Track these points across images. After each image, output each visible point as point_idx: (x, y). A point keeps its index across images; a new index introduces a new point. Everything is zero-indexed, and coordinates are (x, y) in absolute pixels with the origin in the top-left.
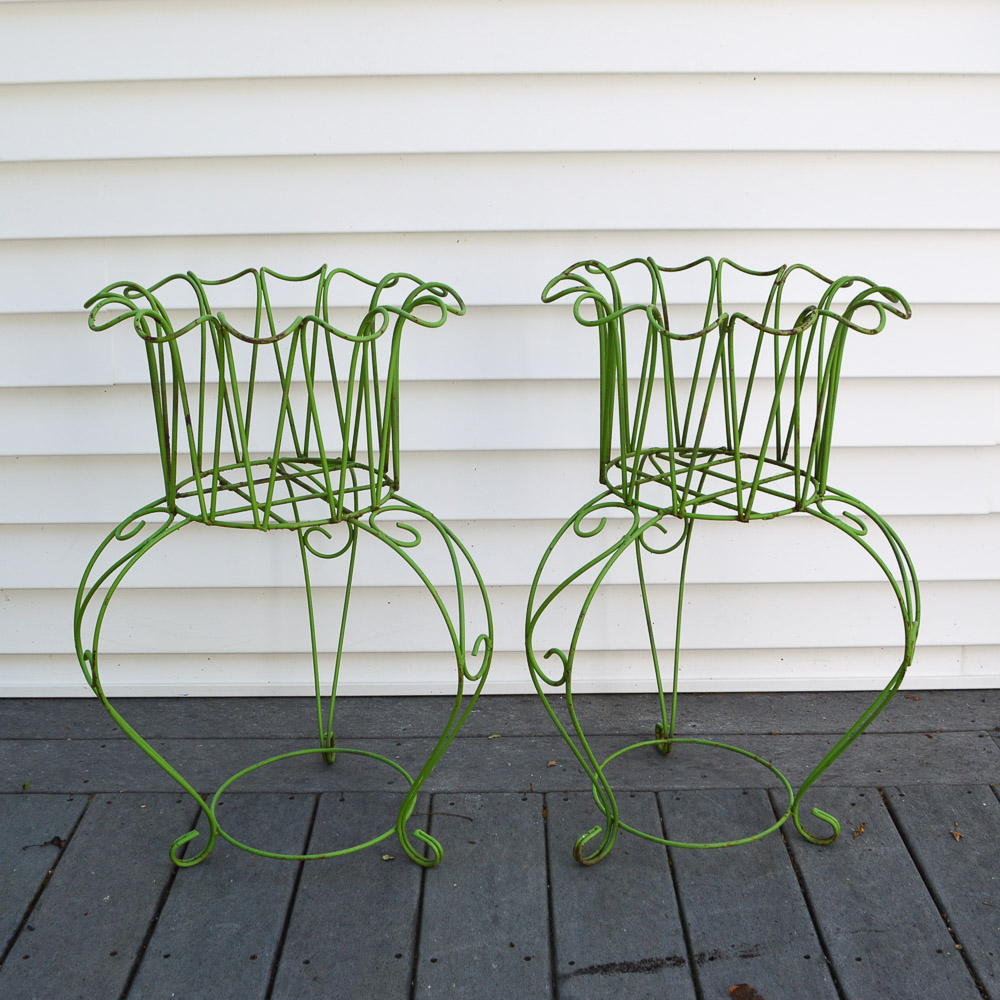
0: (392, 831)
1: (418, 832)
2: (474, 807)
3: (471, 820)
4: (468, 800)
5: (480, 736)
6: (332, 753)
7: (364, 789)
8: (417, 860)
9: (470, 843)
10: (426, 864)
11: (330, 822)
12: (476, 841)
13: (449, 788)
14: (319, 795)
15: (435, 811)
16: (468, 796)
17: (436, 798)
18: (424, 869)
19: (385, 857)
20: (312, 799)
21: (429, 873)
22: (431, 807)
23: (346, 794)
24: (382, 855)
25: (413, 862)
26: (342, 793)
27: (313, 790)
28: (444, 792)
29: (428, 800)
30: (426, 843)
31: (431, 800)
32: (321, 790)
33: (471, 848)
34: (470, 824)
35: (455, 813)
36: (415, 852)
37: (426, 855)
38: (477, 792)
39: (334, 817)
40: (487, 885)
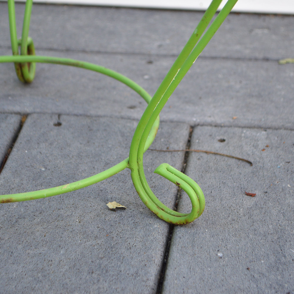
0: (122, 165)
1: (164, 168)
2: (256, 147)
3: (250, 163)
4: (246, 137)
5: (267, 60)
6: (29, 64)
7: (93, 112)
8: (161, 213)
9: (248, 194)
10: (174, 220)
11: (34, 152)
12: (257, 192)
13: (219, 120)
14: (26, 116)
15: (194, 147)
16: (247, 132)
17: (198, 131)
18: (172, 227)
19: (112, 205)
20: (14, 121)
21: (179, 232)
22: (189, 142)
23: (63, 117)
24: (107, 201)
25: (154, 215)
26: (59, 115)
27: (17, 109)
28: (210, 125)
29: (185, 133)
30: (178, 184)
31: (191, 135)
32: (28, 110)
33: (249, 202)
34: (248, 169)
35: (225, 152)
36: (158, 201)
37: (176, 207)
38: (260, 127)
39: (43, 145)
40: (272, 259)
